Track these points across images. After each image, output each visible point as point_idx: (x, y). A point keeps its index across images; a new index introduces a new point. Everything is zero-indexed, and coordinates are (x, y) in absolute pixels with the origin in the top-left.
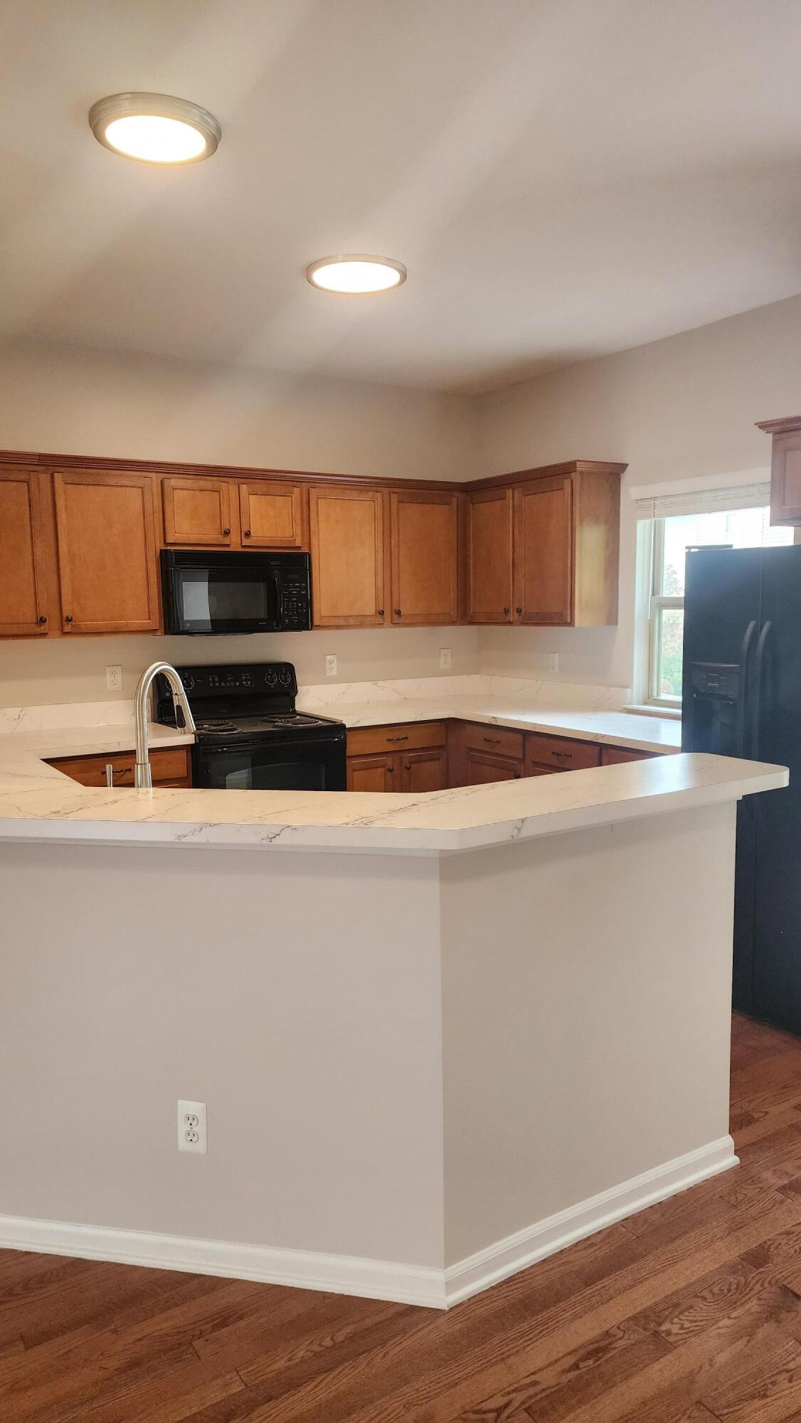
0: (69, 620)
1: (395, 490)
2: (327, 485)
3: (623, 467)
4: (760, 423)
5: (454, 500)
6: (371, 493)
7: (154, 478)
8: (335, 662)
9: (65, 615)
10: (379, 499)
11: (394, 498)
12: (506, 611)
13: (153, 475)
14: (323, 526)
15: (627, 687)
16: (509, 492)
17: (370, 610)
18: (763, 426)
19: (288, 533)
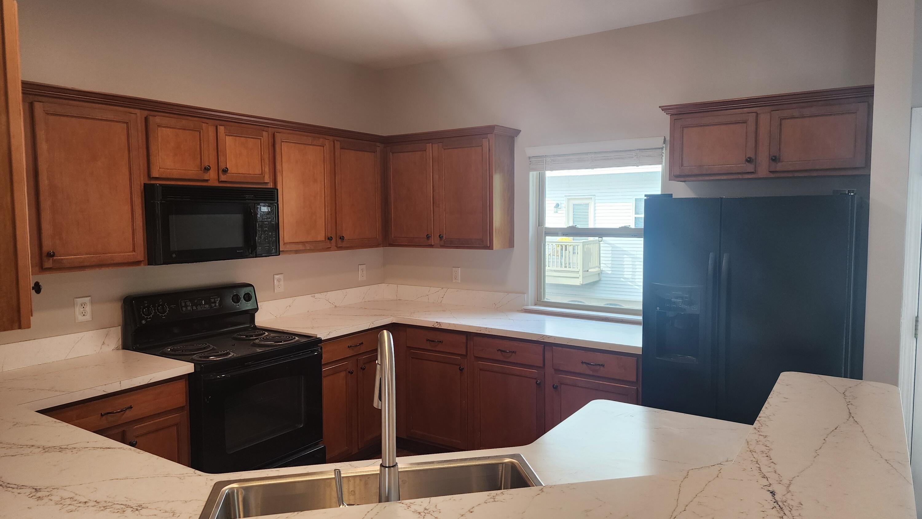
0: (50, 255)
1: (337, 138)
2: (288, 131)
3: (518, 132)
4: (663, 107)
5: (378, 149)
6: (321, 140)
7: (139, 114)
8: (282, 280)
9: (45, 249)
10: (327, 145)
11: (338, 145)
12: (428, 237)
13: (138, 111)
14: (285, 166)
15: (524, 293)
16: (429, 146)
17: (321, 237)
18: (665, 109)
19: (258, 171)
